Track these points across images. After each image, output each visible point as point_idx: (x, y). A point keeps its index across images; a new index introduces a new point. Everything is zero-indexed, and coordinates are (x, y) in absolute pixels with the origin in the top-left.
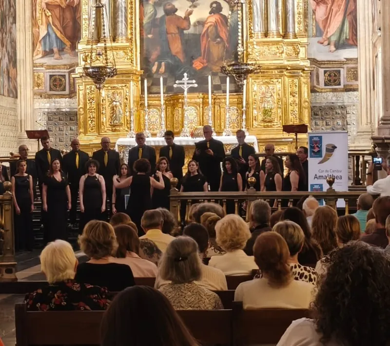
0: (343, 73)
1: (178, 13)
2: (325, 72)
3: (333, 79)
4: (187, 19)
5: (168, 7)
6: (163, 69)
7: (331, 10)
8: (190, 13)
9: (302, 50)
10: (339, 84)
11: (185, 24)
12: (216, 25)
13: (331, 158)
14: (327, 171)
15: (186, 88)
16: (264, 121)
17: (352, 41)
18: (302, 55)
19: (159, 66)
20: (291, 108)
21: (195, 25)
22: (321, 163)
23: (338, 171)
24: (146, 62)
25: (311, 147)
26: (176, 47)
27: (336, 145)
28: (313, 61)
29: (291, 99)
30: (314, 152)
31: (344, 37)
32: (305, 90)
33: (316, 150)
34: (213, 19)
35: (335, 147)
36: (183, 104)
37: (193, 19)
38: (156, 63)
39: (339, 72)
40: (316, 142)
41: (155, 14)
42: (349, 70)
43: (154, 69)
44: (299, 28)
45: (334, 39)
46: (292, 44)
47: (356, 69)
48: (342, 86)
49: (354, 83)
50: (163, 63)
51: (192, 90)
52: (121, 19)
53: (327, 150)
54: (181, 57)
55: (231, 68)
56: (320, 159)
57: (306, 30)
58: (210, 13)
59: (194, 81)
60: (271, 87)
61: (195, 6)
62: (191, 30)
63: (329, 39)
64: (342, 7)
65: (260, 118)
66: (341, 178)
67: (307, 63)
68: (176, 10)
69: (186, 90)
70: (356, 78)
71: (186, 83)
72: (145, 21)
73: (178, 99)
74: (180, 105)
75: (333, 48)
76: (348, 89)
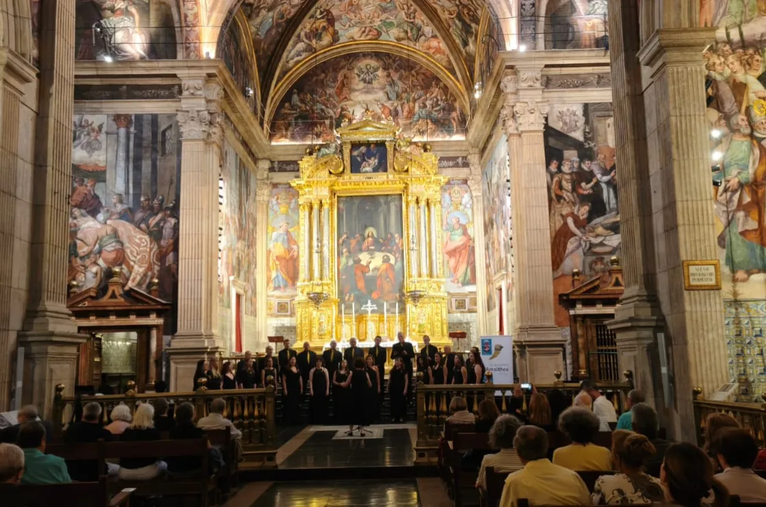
0: (467, 301)
1: (362, 263)
2: (456, 300)
3: (461, 305)
4: (368, 266)
5: (356, 259)
6: (352, 298)
7: (459, 261)
8: (370, 262)
9: (442, 286)
10: (465, 308)
11: (367, 270)
12: (386, 270)
13: (499, 356)
14: (496, 365)
15: (369, 310)
16: (419, 332)
17: (473, 281)
18: (442, 289)
19: (350, 296)
20: (436, 323)
21: (373, 271)
22: (491, 358)
23: (505, 365)
24: (341, 293)
25: (483, 347)
26: (361, 284)
27: (502, 345)
28: (449, 293)
29: (436, 318)
30: (485, 351)
31: (467, 278)
32: (444, 311)
33: (487, 349)
34: (384, 266)
35: (501, 347)
36: (366, 321)
37: (372, 266)
38: (348, 295)
39: (465, 300)
40: (487, 343)
41: (347, 263)
42: (471, 299)
43: (347, 298)
44: (440, 272)
45: (461, 279)
46: (436, 282)
47: (475, 299)
48: (467, 310)
49: (474, 307)
50: (352, 295)
51: (373, 312)
52: (326, 266)
53: (496, 349)
54: (364, 291)
55: (408, 294)
56: (490, 356)
57: (443, 274)
58: (383, 262)
59: (375, 306)
60: (424, 309)
61: (373, 258)
62: (370, 274)
63: (457, 279)
64: (466, 259)
65: (417, 329)
66: (507, 370)
67: (446, 295)
68: (361, 261)
69: (370, 311)
70: (475, 304)
71: (369, 307)
72: (340, 268)
73: (363, 317)
74: (364, 322)
75: (460, 285)
76: (470, 311)
